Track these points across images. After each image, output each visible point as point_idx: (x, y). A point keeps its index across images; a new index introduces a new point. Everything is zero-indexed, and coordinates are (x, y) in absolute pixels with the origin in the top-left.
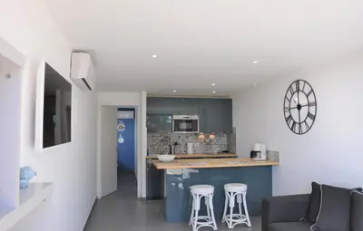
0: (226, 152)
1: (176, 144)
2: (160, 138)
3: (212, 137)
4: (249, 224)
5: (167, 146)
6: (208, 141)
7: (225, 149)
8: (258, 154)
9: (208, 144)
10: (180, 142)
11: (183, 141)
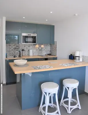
0: (50, 55)
1: (23, 50)
2: (14, 47)
3: (42, 46)
4: (80, 108)
5: (18, 52)
6: (40, 48)
7: (49, 53)
8: (77, 58)
9: (40, 50)
10: (25, 49)
11: (27, 48)
